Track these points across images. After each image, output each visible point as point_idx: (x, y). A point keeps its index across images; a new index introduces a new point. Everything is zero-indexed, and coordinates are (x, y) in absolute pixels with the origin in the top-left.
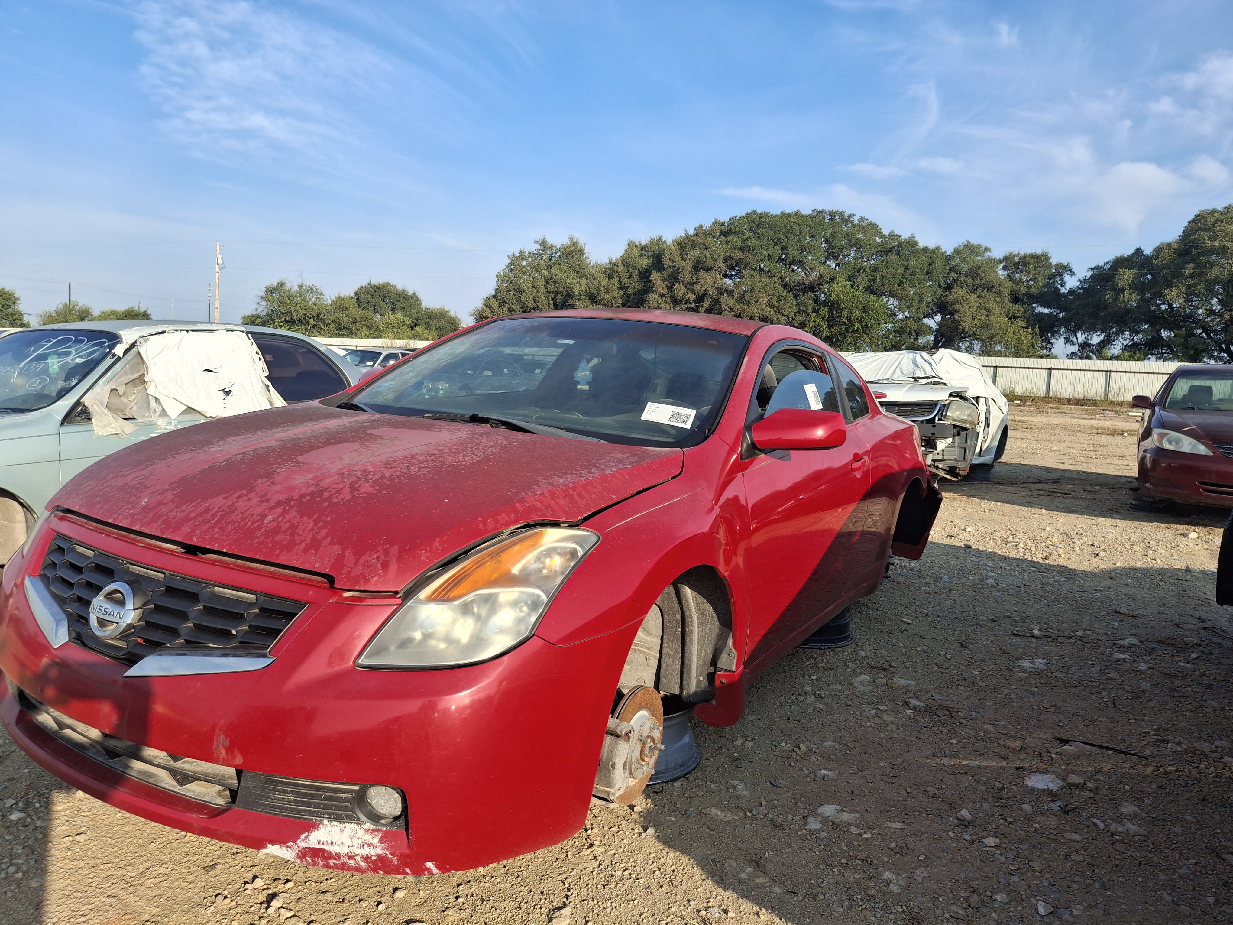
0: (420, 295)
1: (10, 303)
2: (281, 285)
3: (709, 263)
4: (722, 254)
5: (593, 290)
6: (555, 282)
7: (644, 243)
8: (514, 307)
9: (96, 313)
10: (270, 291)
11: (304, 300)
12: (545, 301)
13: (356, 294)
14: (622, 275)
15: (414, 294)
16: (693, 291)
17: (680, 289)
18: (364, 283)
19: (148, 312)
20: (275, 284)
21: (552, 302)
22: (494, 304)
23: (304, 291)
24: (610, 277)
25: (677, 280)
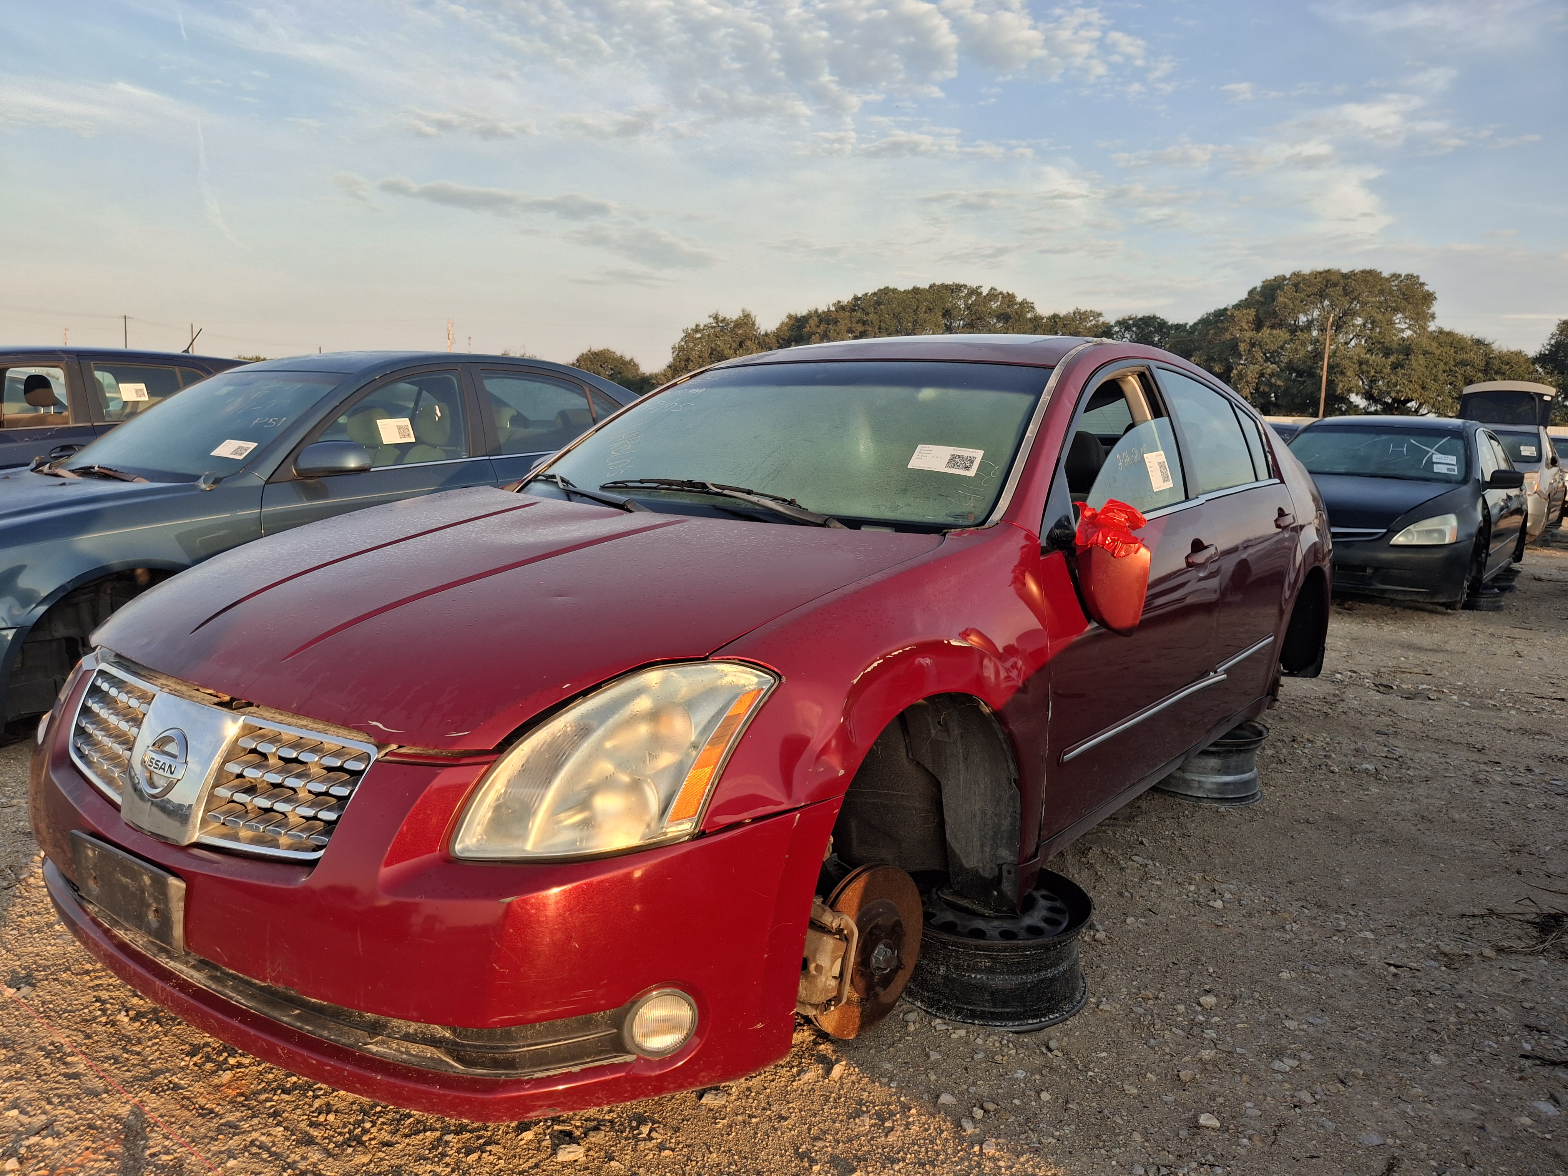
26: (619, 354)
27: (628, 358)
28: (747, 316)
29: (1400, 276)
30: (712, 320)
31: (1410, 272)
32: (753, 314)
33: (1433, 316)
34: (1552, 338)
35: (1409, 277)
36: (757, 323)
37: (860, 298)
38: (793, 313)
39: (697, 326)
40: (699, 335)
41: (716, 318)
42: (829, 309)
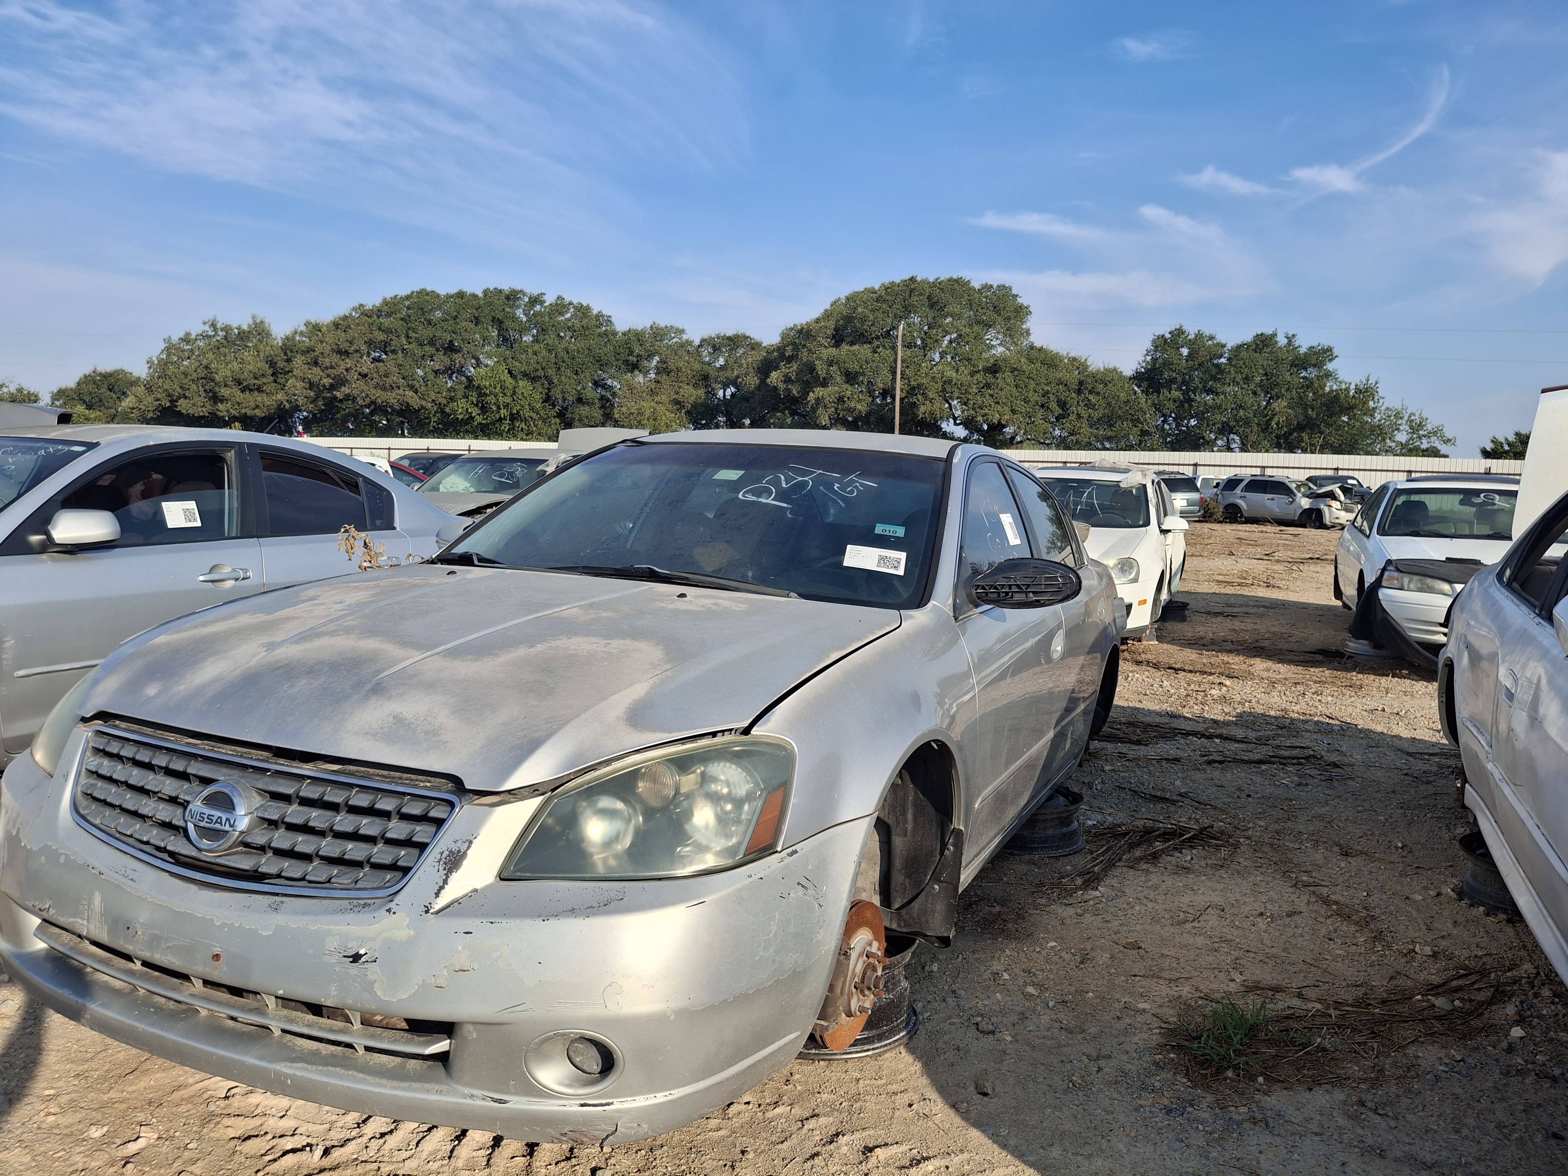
25: (316, 364)
29: (991, 286)
30: (207, 328)
31: (1002, 283)
33: (1028, 333)
34: (1147, 355)
35: (1002, 287)
40: (187, 347)
41: (213, 325)
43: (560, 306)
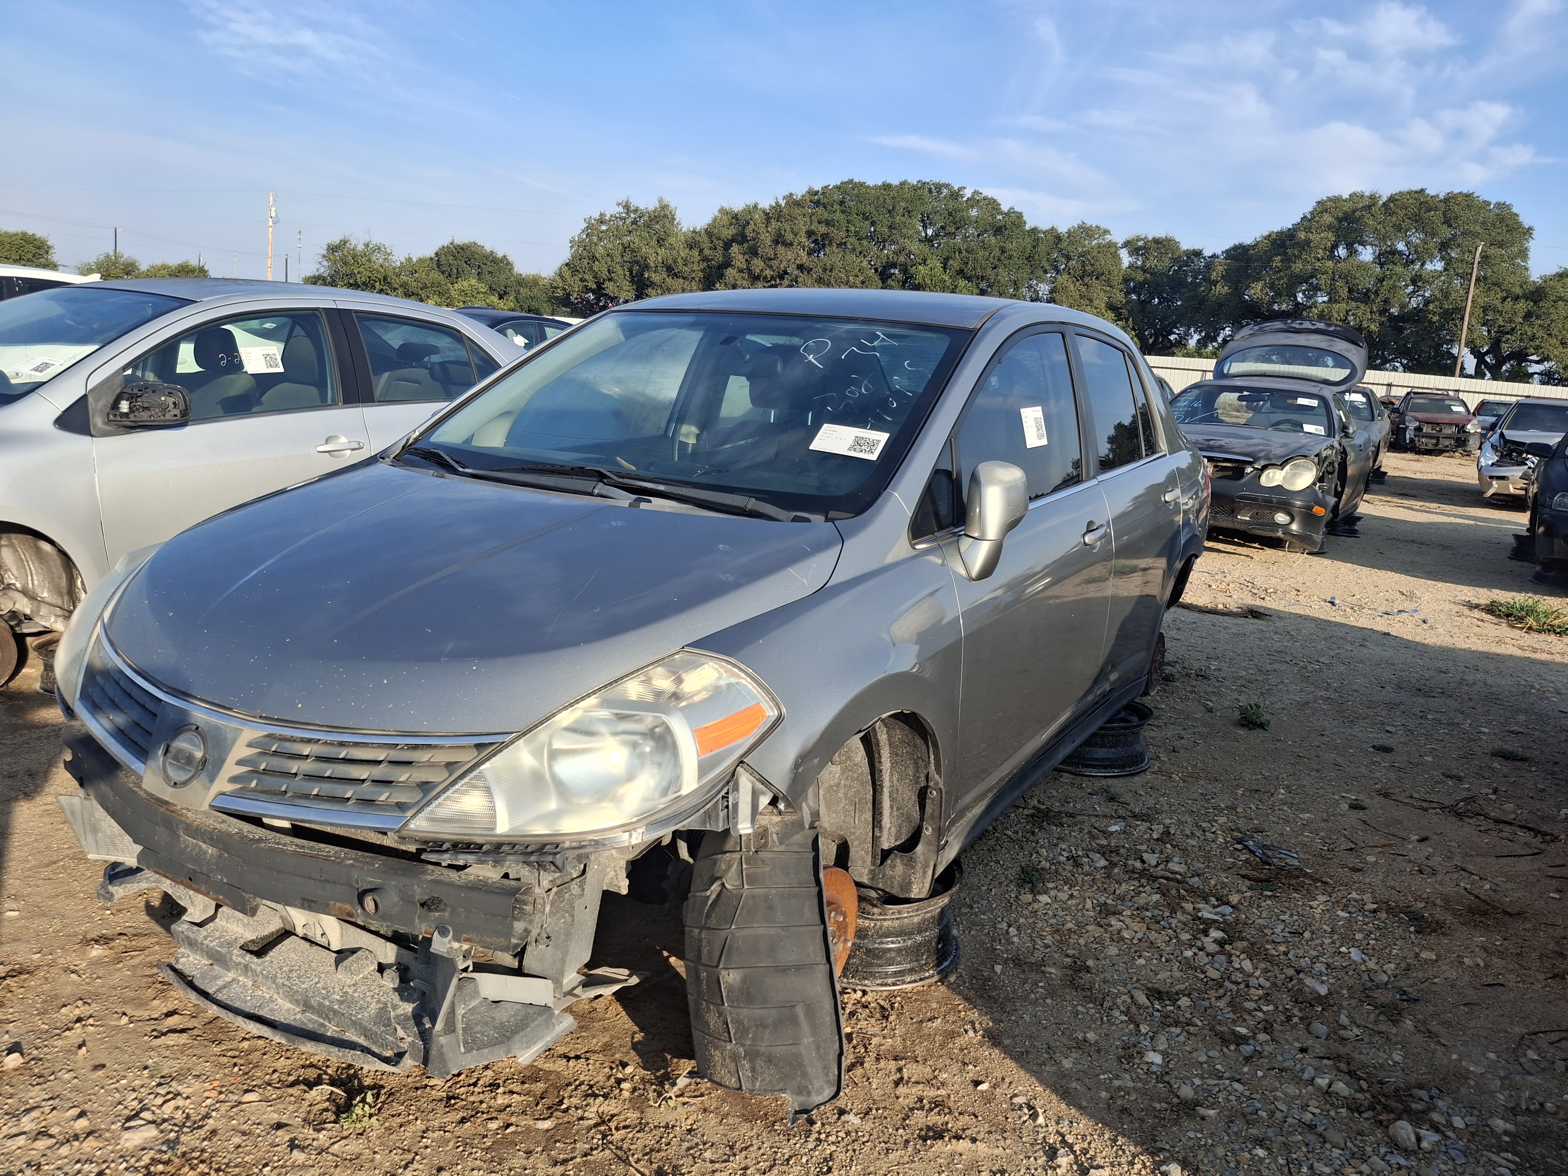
0: (511, 259)
1: (42, 252)
2: (344, 242)
3: (789, 237)
4: (804, 229)
5: (670, 261)
6: (633, 251)
7: (736, 210)
8: (586, 277)
9: (144, 267)
10: (333, 249)
11: (369, 261)
12: (621, 272)
13: (437, 254)
14: (703, 246)
15: (505, 256)
16: (771, 267)
17: (758, 265)
18: (446, 242)
19: (206, 268)
20: (338, 242)
21: (628, 273)
22: (567, 274)
23: (372, 249)
24: (691, 248)
25: (756, 254)
26: (488, 248)
27: (500, 255)
28: (664, 207)
30: (621, 210)
32: (672, 205)
36: (677, 217)
37: (816, 193)
38: (727, 206)
39: (601, 215)
40: (604, 228)
41: (627, 207)
42: (777, 203)
43: (975, 201)
